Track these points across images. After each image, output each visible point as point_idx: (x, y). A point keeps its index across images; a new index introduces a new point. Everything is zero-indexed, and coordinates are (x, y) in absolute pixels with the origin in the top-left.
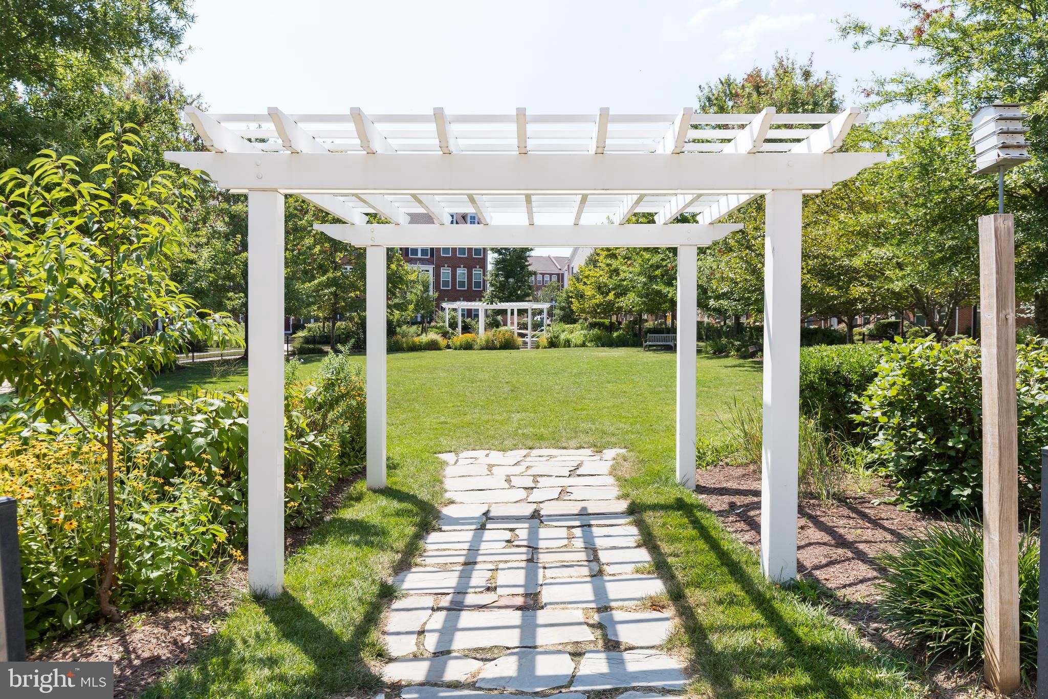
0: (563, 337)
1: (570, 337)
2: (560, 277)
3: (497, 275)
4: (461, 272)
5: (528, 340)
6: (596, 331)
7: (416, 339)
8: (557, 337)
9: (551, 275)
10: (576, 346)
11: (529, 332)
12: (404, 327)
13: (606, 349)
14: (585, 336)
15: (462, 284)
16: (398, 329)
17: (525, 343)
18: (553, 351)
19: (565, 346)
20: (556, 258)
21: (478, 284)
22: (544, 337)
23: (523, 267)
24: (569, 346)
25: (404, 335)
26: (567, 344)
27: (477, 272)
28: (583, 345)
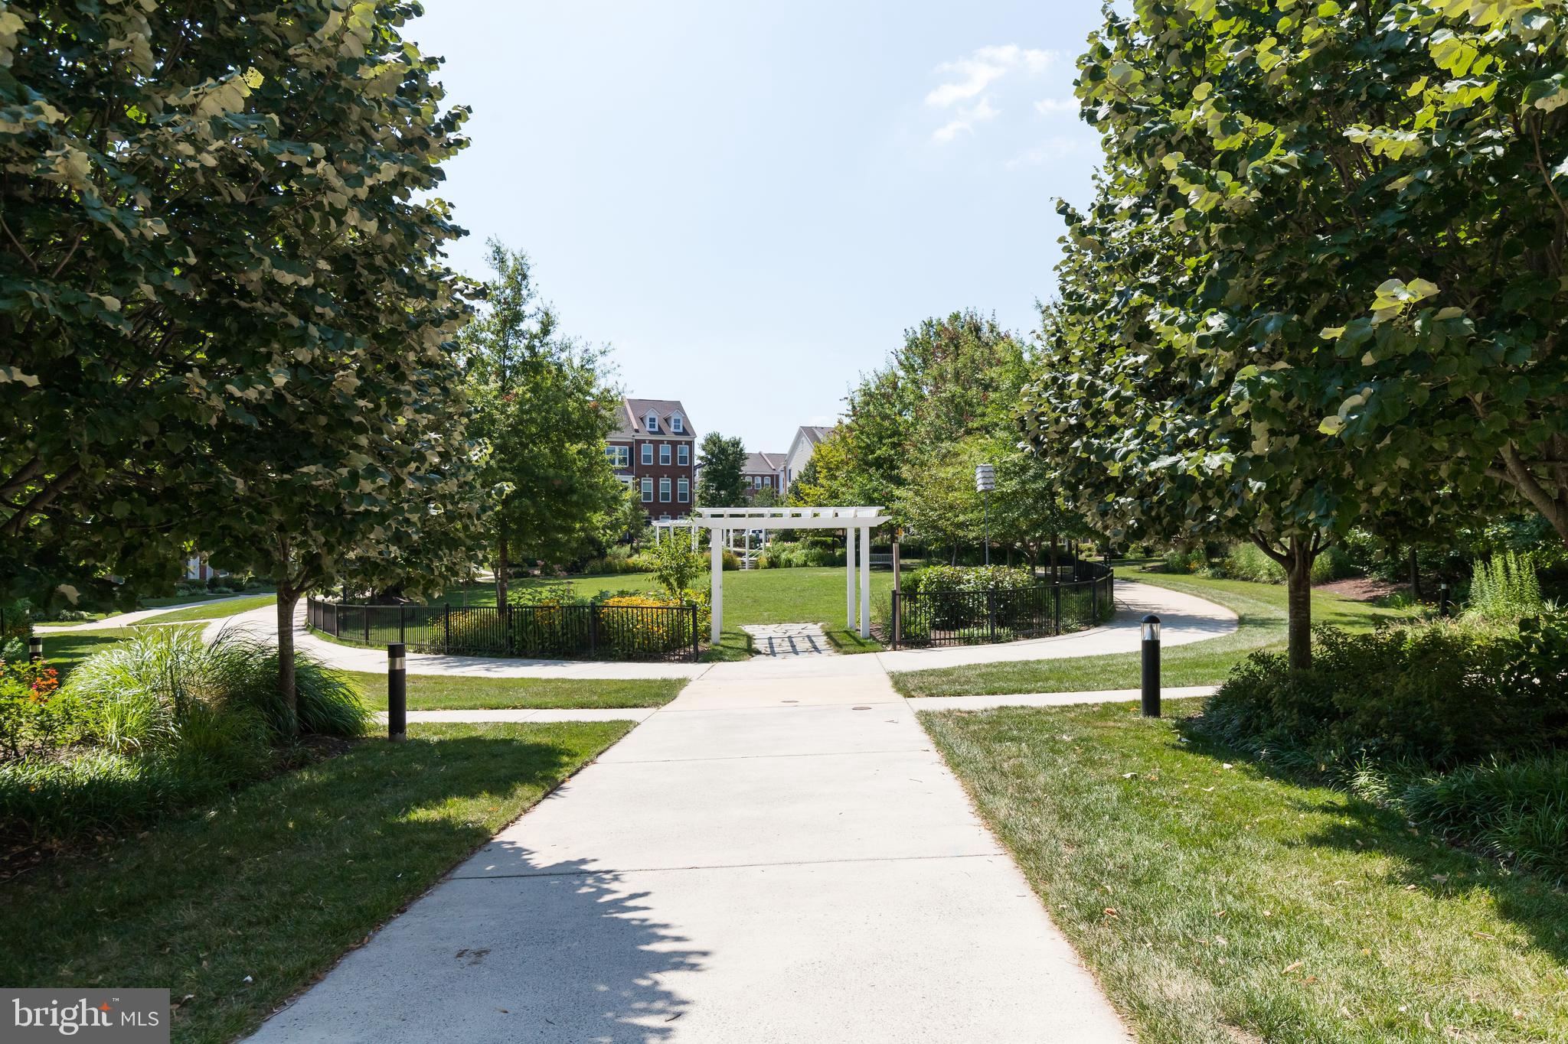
0: (783, 556)
1: (791, 556)
2: (775, 479)
3: (707, 488)
4: (665, 482)
5: (745, 559)
6: (818, 550)
7: (630, 561)
8: (777, 557)
9: (763, 476)
10: (797, 566)
11: (746, 550)
12: (615, 548)
13: (827, 568)
14: (806, 555)
15: (665, 496)
16: (609, 551)
17: (743, 563)
18: (774, 573)
19: (785, 567)
20: (769, 455)
21: (683, 497)
22: (764, 558)
23: (737, 478)
24: (790, 566)
25: (616, 556)
26: (789, 564)
27: (682, 482)
28: (805, 565)
